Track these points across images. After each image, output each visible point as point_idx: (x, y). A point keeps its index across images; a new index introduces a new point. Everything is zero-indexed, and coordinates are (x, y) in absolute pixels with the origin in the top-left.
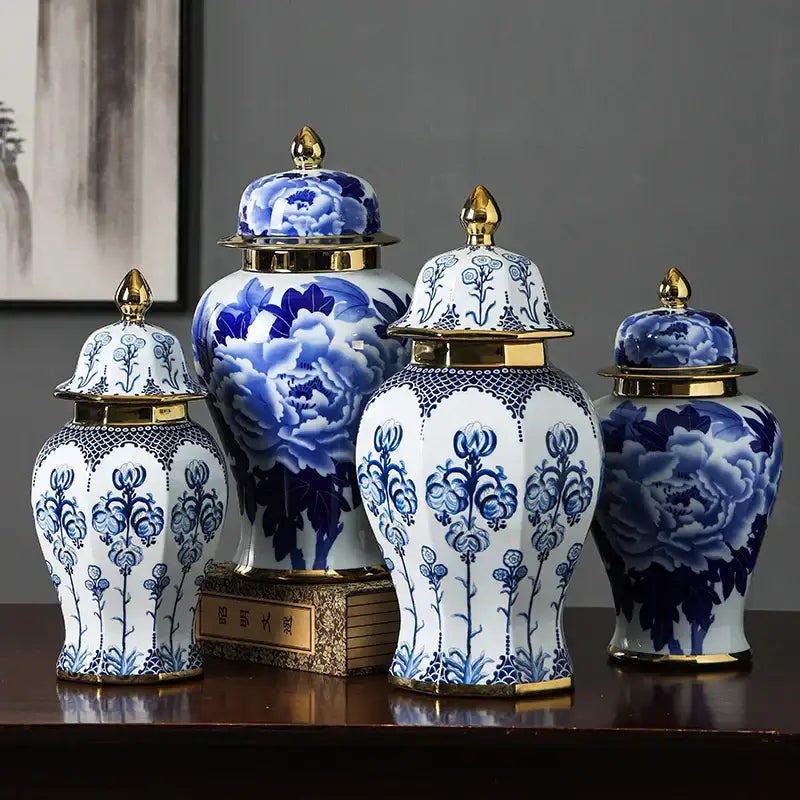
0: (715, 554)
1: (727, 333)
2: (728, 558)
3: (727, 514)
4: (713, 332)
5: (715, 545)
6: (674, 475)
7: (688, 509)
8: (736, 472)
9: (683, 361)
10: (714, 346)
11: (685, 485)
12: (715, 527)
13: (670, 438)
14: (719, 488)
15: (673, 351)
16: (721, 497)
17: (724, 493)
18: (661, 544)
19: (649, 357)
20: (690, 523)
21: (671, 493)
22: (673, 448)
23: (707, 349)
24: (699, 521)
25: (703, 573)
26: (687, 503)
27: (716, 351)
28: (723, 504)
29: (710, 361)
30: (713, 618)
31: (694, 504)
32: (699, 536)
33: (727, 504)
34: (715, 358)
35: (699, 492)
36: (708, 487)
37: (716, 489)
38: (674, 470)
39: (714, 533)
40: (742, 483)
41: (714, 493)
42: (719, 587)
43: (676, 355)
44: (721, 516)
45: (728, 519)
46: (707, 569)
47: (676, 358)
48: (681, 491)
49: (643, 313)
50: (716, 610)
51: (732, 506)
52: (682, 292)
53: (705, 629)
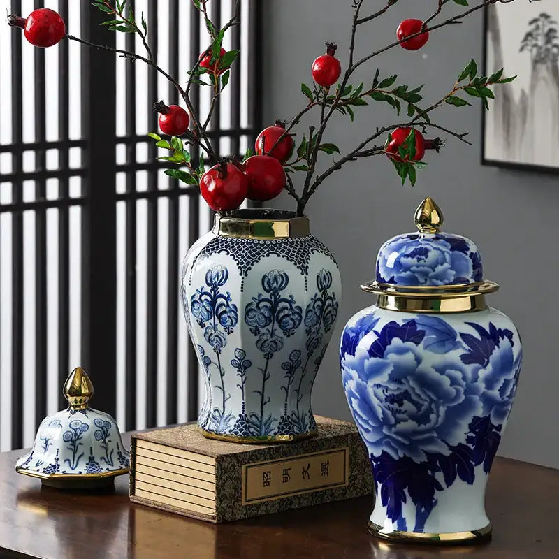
0: (433, 448)
1: (468, 257)
2: (447, 453)
3: (438, 416)
4: (452, 256)
5: (430, 441)
6: (389, 379)
7: (403, 409)
8: (446, 381)
9: (422, 280)
10: (451, 269)
11: (398, 388)
12: (428, 426)
13: (388, 347)
14: (428, 393)
15: (414, 272)
16: (432, 401)
17: (434, 397)
18: (386, 436)
19: (395, 276)
20: (405, 421)
21: (387, 394)
22: (388, 356)
23: (444, 272)
24: (414, 420)
25: (423, 464)
26: (401, 404)
27: (454, 272)
28: (433, 406)
29: (447, 281)
30: (436, 502)
31: (407, 405)
32: (415, 433)
33: (437, 408)
34: (452, 279)
35: (410, 395)
36: (418, 391)
37: (425, 393)
38: (389, 375)
39: (429, 431)
40: (453, 390)
41: (423, 397)
42: (440, 477)
43: (416, 275)
44: (433, 416)
45: (441, 420)
46: (426, 460)
47: (417, 278)
48: (396, 393)
49: (398, 237)
50: (437, 495)
51: (442, 410)
52: (435, 219)
53: (429, 510)
